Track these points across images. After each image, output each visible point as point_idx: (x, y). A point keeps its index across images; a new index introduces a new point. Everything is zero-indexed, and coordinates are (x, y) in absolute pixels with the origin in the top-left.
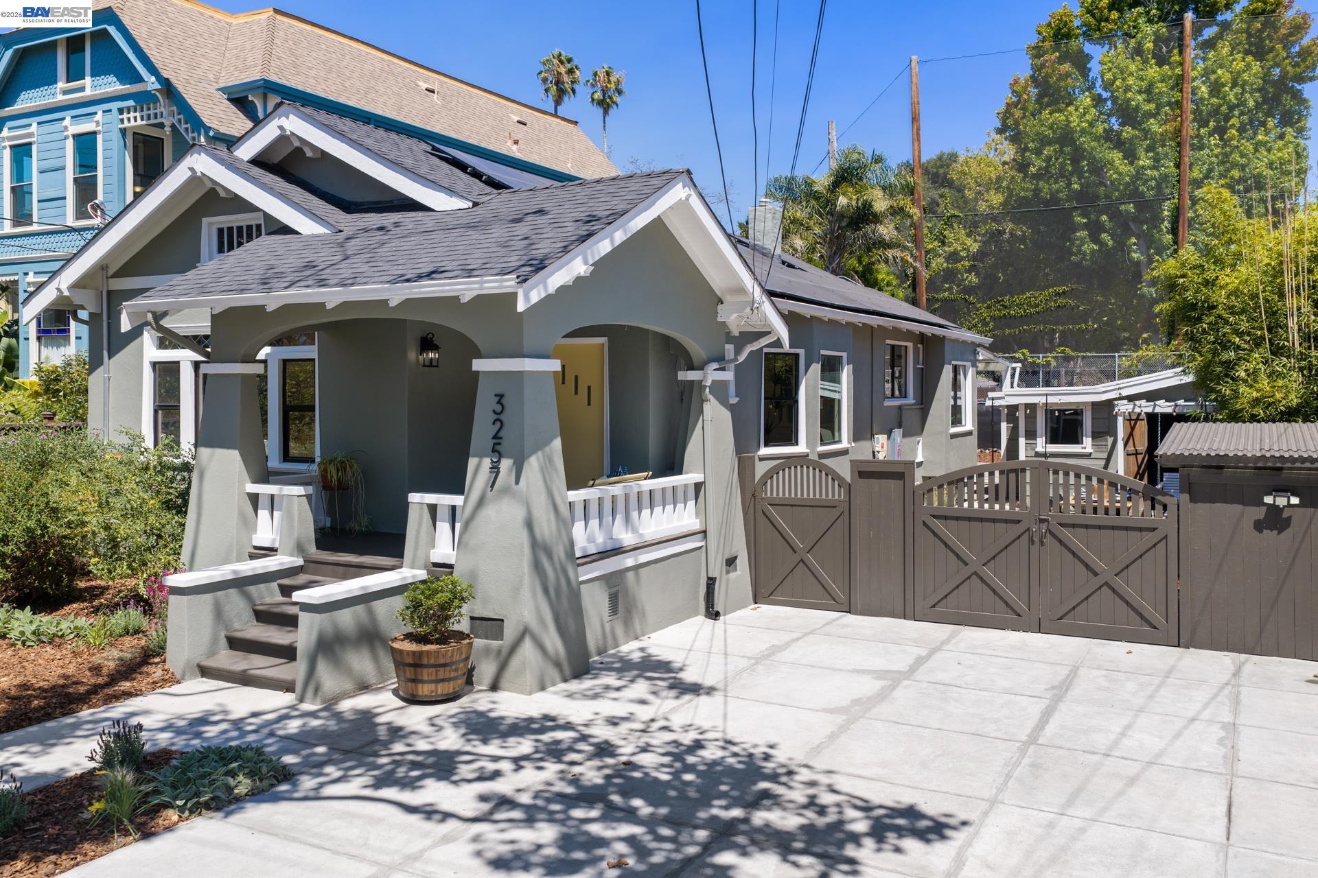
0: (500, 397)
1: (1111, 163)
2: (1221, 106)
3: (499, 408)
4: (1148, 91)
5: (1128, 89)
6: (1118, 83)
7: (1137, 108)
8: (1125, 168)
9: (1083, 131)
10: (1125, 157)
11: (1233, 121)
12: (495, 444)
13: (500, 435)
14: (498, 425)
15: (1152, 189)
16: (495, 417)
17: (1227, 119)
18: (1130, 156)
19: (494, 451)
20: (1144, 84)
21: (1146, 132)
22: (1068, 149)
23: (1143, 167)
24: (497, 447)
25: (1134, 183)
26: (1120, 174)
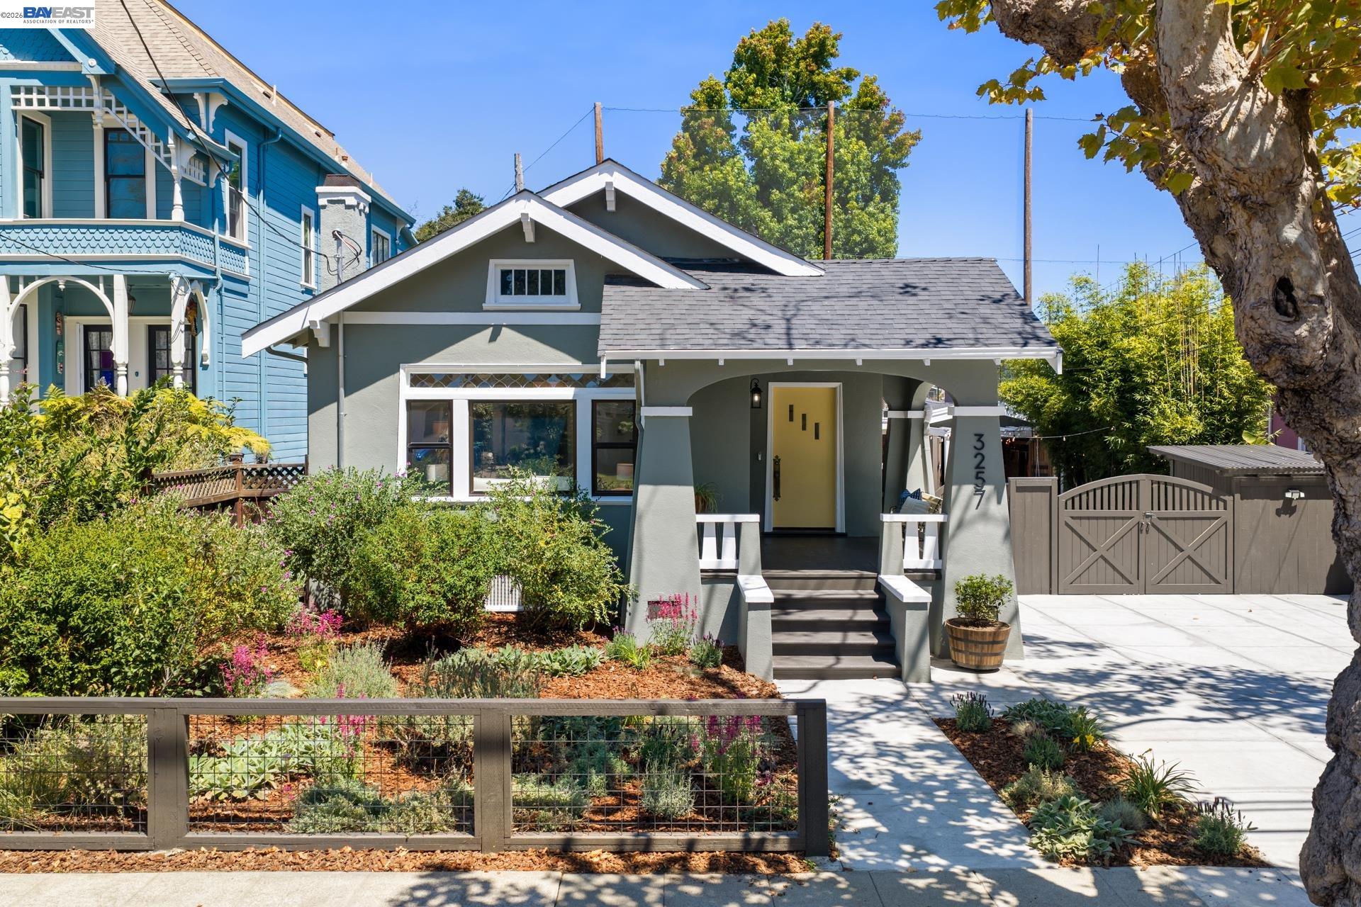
0: (980, 437)
1: (762, 220)
2: (843, 180)
3: (979, 445)
4: (790, 161)
5: (774, 157)
6: (766, 151)
7: (783, 175)
8: (774, 225)
9: (739, 190)
10: (774, 216)
11: (853, 194)
12: (978, 473)
13: (982, 465)
14: (979, 458)
15: (799, 246)
16: (975, 452)
17: (848, 191)
18: (779, 216)
19: (977, 478)
20: (787, 154)
21: (791, 195)
22: (726, 204)
23: (791, 226)
24: (980, 475)
25: (783, 239)
26: (770, 230)
